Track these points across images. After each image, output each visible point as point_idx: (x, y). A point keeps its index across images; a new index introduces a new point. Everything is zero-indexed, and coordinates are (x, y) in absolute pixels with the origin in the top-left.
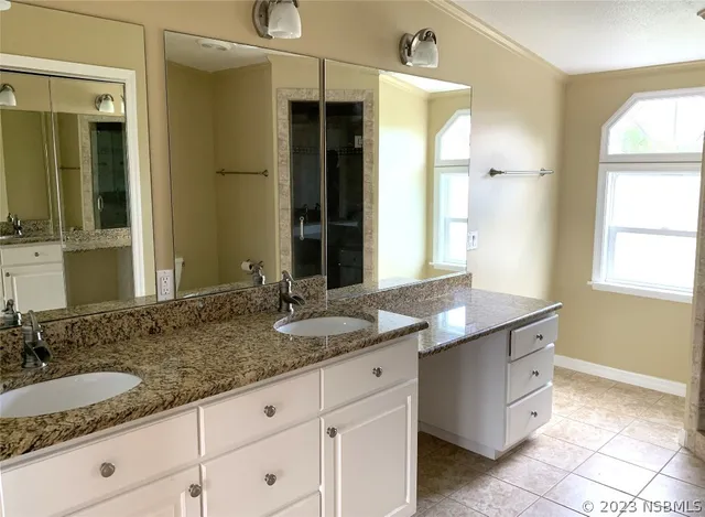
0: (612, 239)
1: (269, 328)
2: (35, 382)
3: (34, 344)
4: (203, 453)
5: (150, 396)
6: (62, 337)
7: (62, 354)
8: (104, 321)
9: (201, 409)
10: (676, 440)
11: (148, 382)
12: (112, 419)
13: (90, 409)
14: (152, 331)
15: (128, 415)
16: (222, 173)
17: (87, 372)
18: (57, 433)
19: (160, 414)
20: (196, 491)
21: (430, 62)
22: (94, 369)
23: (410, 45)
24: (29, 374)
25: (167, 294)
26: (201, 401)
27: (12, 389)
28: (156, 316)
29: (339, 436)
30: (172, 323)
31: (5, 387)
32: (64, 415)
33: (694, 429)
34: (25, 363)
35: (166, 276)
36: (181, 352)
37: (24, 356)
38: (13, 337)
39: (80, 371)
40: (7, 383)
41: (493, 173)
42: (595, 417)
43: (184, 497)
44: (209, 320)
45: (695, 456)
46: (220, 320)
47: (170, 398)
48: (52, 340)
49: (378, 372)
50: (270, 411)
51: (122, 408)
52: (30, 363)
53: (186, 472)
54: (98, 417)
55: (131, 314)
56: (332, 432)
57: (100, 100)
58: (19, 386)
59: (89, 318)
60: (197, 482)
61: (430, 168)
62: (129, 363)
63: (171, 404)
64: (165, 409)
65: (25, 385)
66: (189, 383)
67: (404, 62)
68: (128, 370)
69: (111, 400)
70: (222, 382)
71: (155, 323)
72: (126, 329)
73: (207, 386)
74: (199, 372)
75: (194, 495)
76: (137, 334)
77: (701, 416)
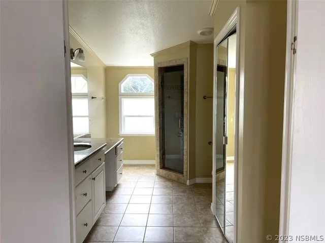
0: (124, 119)
10: (154, 173)
23: (74, 53)
33: (159, 168)
41: (93, 98)
45: (160, 176)
49: (100, 160)
67: (72, 58)
77: (162, 165)
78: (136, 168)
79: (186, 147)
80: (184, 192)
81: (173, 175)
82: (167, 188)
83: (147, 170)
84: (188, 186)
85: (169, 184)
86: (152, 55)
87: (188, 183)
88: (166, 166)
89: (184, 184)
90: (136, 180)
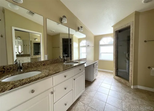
0: (101, 54)
1: (63, 64)
2: (19, 74)
3: (20, 67)
4: (54, 85)
5: (43, 75)
6: (26, 66)
7: (26, 69)
8: (35, 63)
9: (53, 77)
10: (112, 77)
11: (43, 72)
12: (34, 80)
13: (30, 78)
14: (44, 65)
15: (38, 79)
16: (53, 48)
17: (31, 72)
18: (20, 84)
19: (45, 78)
20: (52, 93)
21: (82, 30)
22: (33, 71)
23: (79, 28)
24: (18, 72)
25: (46, 59)
26: (53, 75)
27: (13, 75)
28: (44, 62)
29: (75, 80)
30: (47, 64)
31: (12, 75)
32: (23, 80)
33: (115, 75)
34: (18, 70)
35: (46, 56)
36: (49, 67)
37: (18, 69)
38: (16, 66)
39: (29, 71)
40: (12, 74)
41: (88, 46)
42: (102, 75)
43: (50, 95)
44: (53, 63)
45: (115, 79)
46: (55, 63)
47: (47, 75)
48: (24, 66)
49: (80, 70)
50: (65, 76)
51: (37, 77)
52: (19, 70)
53: (50, 89)
54: (31, 80)
55: (40, 62)
56: (74, 79)
57: (35, 39)
58: (15, 75)
59: (32, 62)
60: (52, 91)
61: (79, 47)
62: (39, 69)
63: (48, 76)
64: (46, 77)
65: (17, 75)
66: (51, 72)
68: (39, 71)
69: (35, 76)
70: (57, 71)
71: (44, 64)
72: (39, 65)
73: (54, 72)
74: (53, 70)
75: (52, 94)
76: (41, 65)
77: (116, 74)
78: (105, 73)
79: (131, 68)
80: (130, 93)
81: (123, 80)
82: (119, 87)
83: (109, 75)
84: (132, 89)
85: (120, 85)
86: (112, 27)
87: (132, 87)
88: (118, 75)
89: (129, 87)
90: (104, 79)
